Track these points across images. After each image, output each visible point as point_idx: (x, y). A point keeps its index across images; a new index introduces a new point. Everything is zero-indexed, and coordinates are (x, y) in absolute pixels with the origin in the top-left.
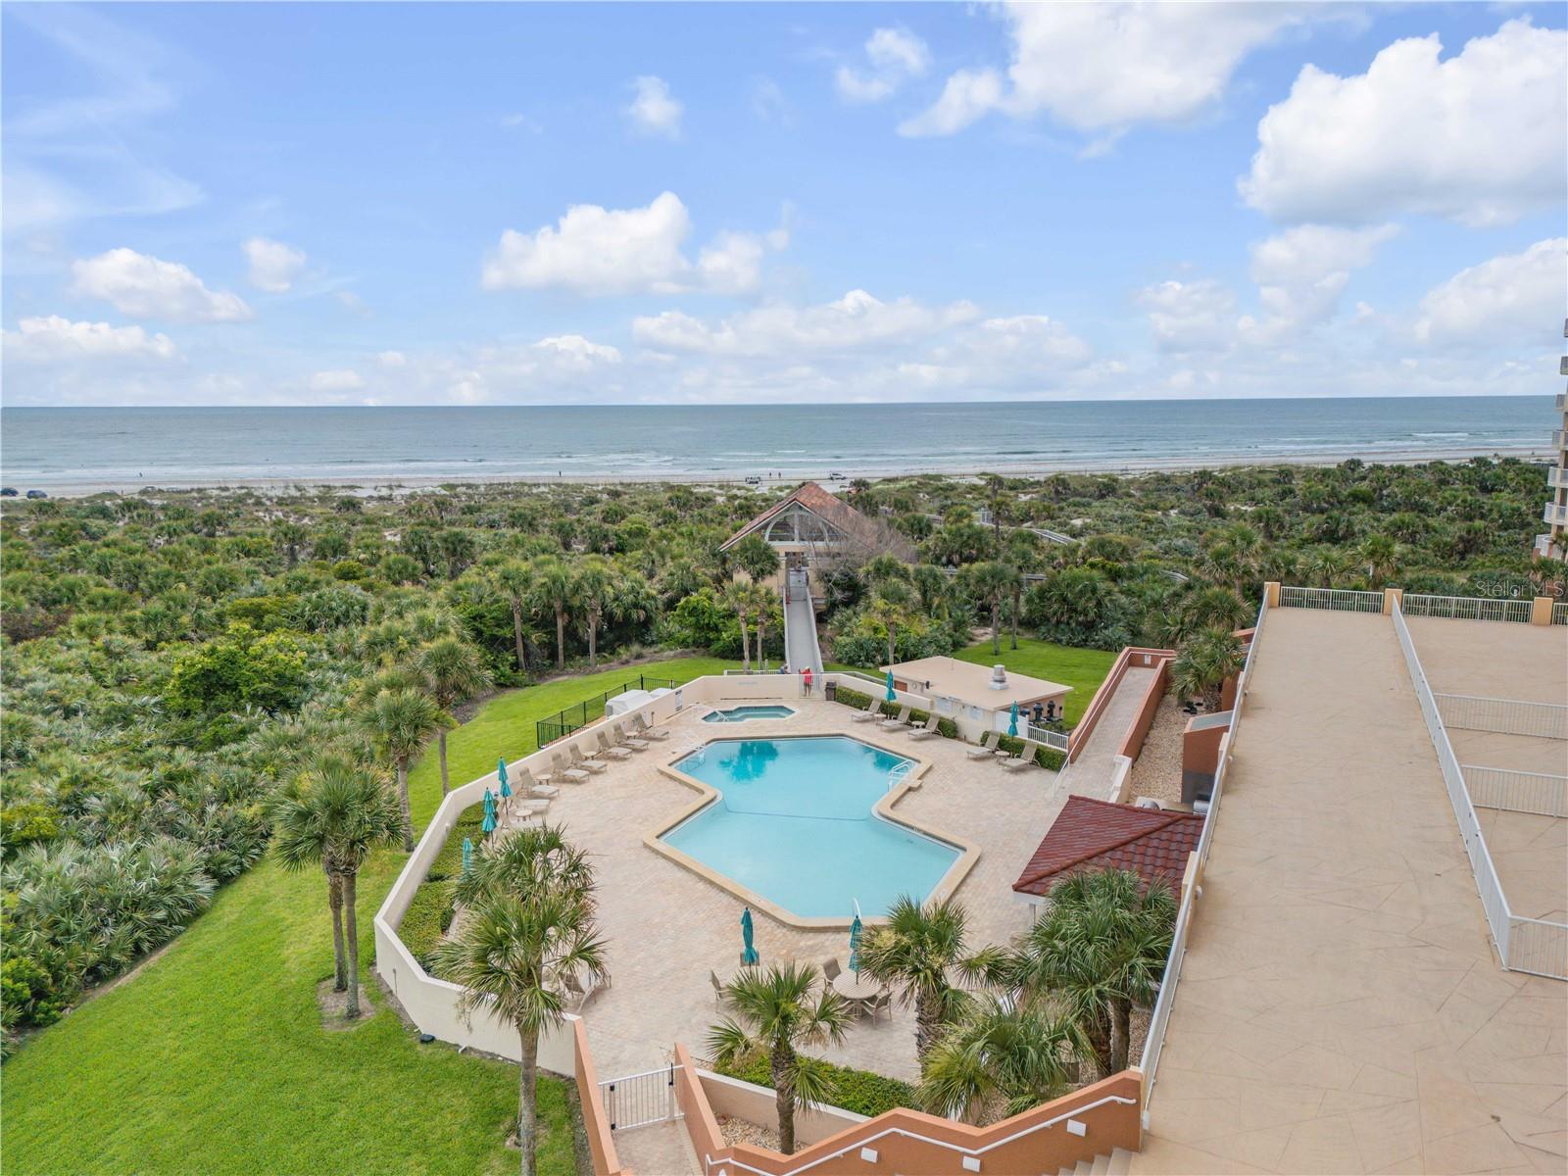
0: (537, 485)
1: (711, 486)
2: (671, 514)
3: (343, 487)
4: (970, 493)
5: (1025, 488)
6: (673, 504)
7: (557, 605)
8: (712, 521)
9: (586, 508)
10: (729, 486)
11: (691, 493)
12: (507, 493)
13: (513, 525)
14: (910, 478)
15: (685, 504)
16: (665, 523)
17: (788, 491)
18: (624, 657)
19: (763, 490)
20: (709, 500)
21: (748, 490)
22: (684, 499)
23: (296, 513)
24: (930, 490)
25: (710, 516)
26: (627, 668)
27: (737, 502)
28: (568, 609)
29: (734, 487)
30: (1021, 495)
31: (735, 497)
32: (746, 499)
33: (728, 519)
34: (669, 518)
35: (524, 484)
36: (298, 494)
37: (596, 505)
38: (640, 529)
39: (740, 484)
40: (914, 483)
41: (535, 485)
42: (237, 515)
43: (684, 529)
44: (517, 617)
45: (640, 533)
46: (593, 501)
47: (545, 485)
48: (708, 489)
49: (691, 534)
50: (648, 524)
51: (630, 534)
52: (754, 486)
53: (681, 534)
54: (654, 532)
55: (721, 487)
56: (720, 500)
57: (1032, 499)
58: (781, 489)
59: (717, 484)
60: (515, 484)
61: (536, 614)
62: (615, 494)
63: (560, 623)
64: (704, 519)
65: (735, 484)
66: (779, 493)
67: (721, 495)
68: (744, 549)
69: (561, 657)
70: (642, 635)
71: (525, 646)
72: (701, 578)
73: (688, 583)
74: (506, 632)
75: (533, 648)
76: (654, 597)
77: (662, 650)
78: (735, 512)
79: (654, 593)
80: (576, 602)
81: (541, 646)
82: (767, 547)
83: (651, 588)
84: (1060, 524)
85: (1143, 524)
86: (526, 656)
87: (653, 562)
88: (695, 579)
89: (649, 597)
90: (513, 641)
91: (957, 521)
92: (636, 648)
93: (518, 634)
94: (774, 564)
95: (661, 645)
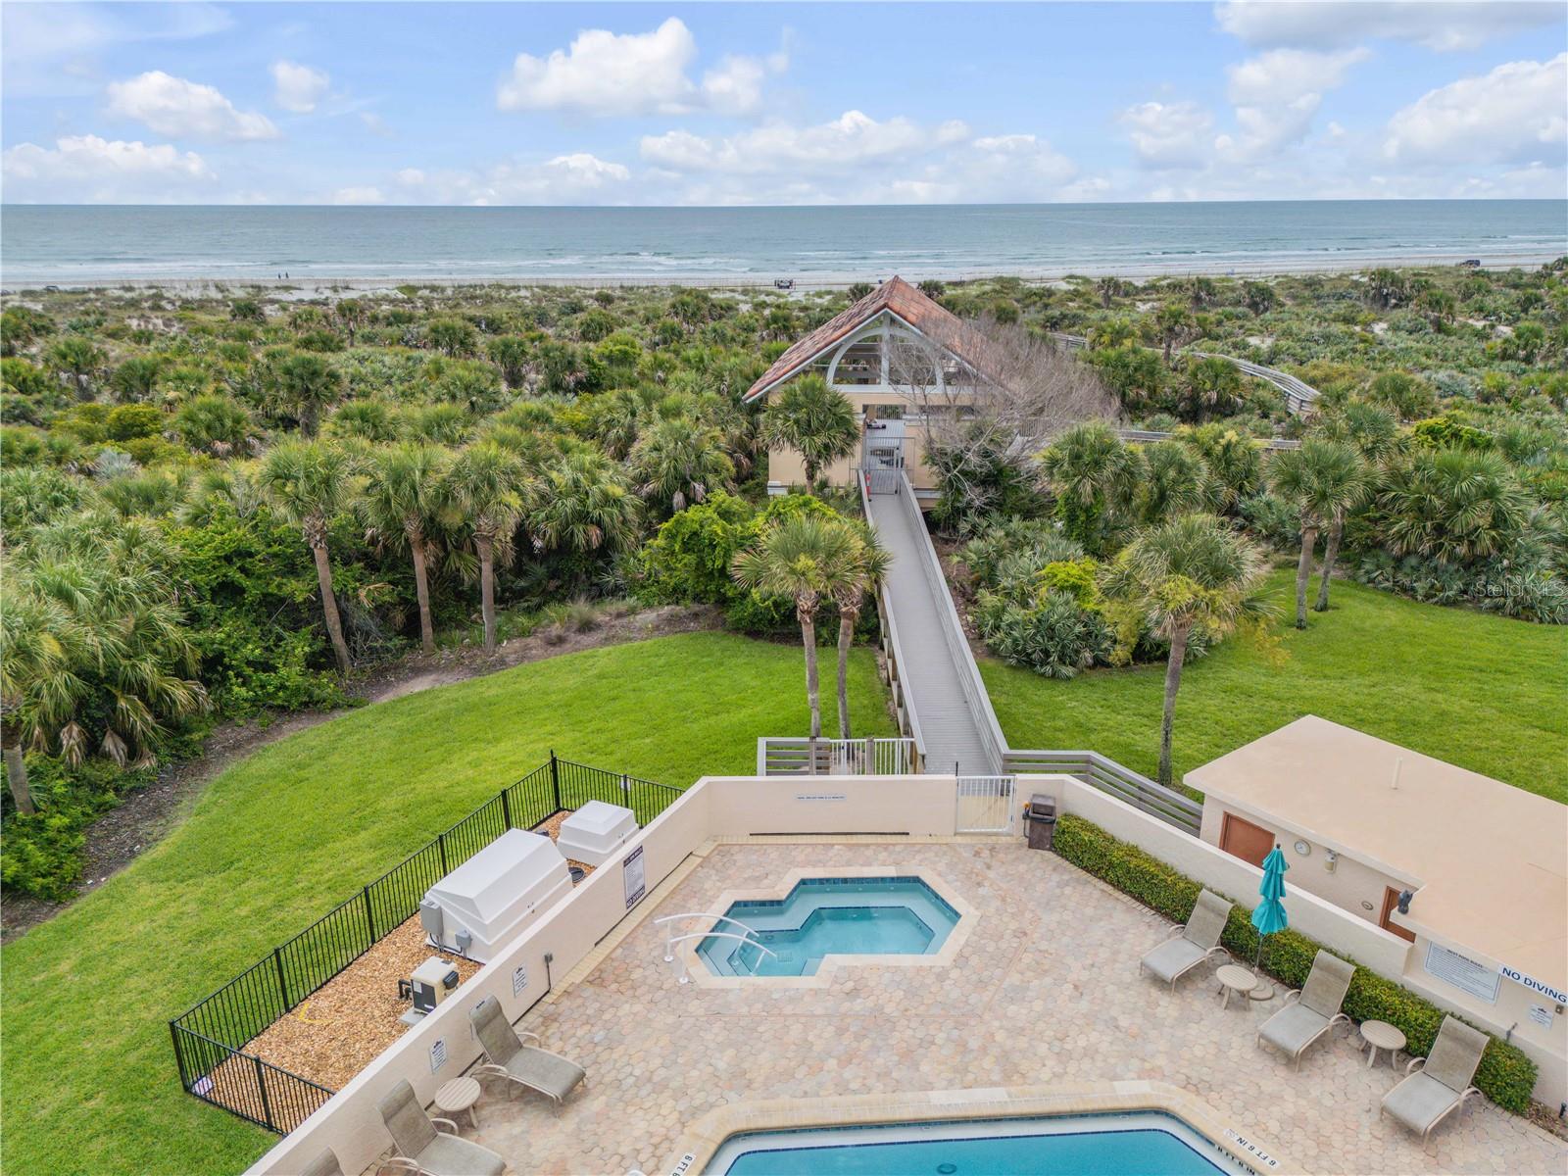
0: (517, 288)
1: (733, 291)
2: (673, 329)
4: (1071, 300)
5: (1137, 294)
6: (677, 314)
7: (413, 527)
8: (733, 339)
9: (565, 318)
10: (755, 292)
11: (705, 299)
12: (474, 297)
14: (981, 282)
15: (694, 314)
16: (665, 342)
17: (829, 297)
19: (797, 296)
20: (729, 308)
21: (779, 296)
22: (695, 307)
23: (181, 320)
24: (1019, 296)
25: (729, 333)
27: (767, 312)
29: (761, 292)
30: (1138, 304)
31: (764, 305)
32: (778, 307)
33: (756, 337)
34: (670, 336)
35: (500, 287)
37: (579, 315)
38: (625, 353)
39: (769, 289)
40: (987, 288)
41: (514, 288)
43: (691, 353)
45: (625, 360)
46: (576, 309)
47: (526, 287)
48: (728, 295)
49: (702, 360)
50: (638, 342)
51: (610, 358)
52: (785, 292)
53: (687, 360)
54: (647, 357)
55: (745, 292)
56: (745, 308)
57: (1153, 308)
58: (820, 295)
59: (740, 289)
61: (374, 541)
62: (606, 299)
64: (721, 338)
65: (762, 288)
66: (818, 301)
67: (746, 303)
68: (791, 405)
69: (427, 630)
70: (599, 571)
71: (343, 616)
72: (712, 455)
73: (686, 467)
74: (297, 589)
75: (359, 618)
76: (617, 502)
77: (633, 611)
78: (767, 326)
79: (618, 491)
80: (452, 519)
81: (381, 611)
82: (838, 401)
83: (614, 482)
84: (1235, 346)
85: (1360, 346)
86: (348, 633)
87: (633, 414)
88: (698, 457)
89: (608, 500)
90: (316, 606)
91: (1112, 344)
92: (580, 608)
93: (325, 591)
94: (849, 434)
95: (631, 601)
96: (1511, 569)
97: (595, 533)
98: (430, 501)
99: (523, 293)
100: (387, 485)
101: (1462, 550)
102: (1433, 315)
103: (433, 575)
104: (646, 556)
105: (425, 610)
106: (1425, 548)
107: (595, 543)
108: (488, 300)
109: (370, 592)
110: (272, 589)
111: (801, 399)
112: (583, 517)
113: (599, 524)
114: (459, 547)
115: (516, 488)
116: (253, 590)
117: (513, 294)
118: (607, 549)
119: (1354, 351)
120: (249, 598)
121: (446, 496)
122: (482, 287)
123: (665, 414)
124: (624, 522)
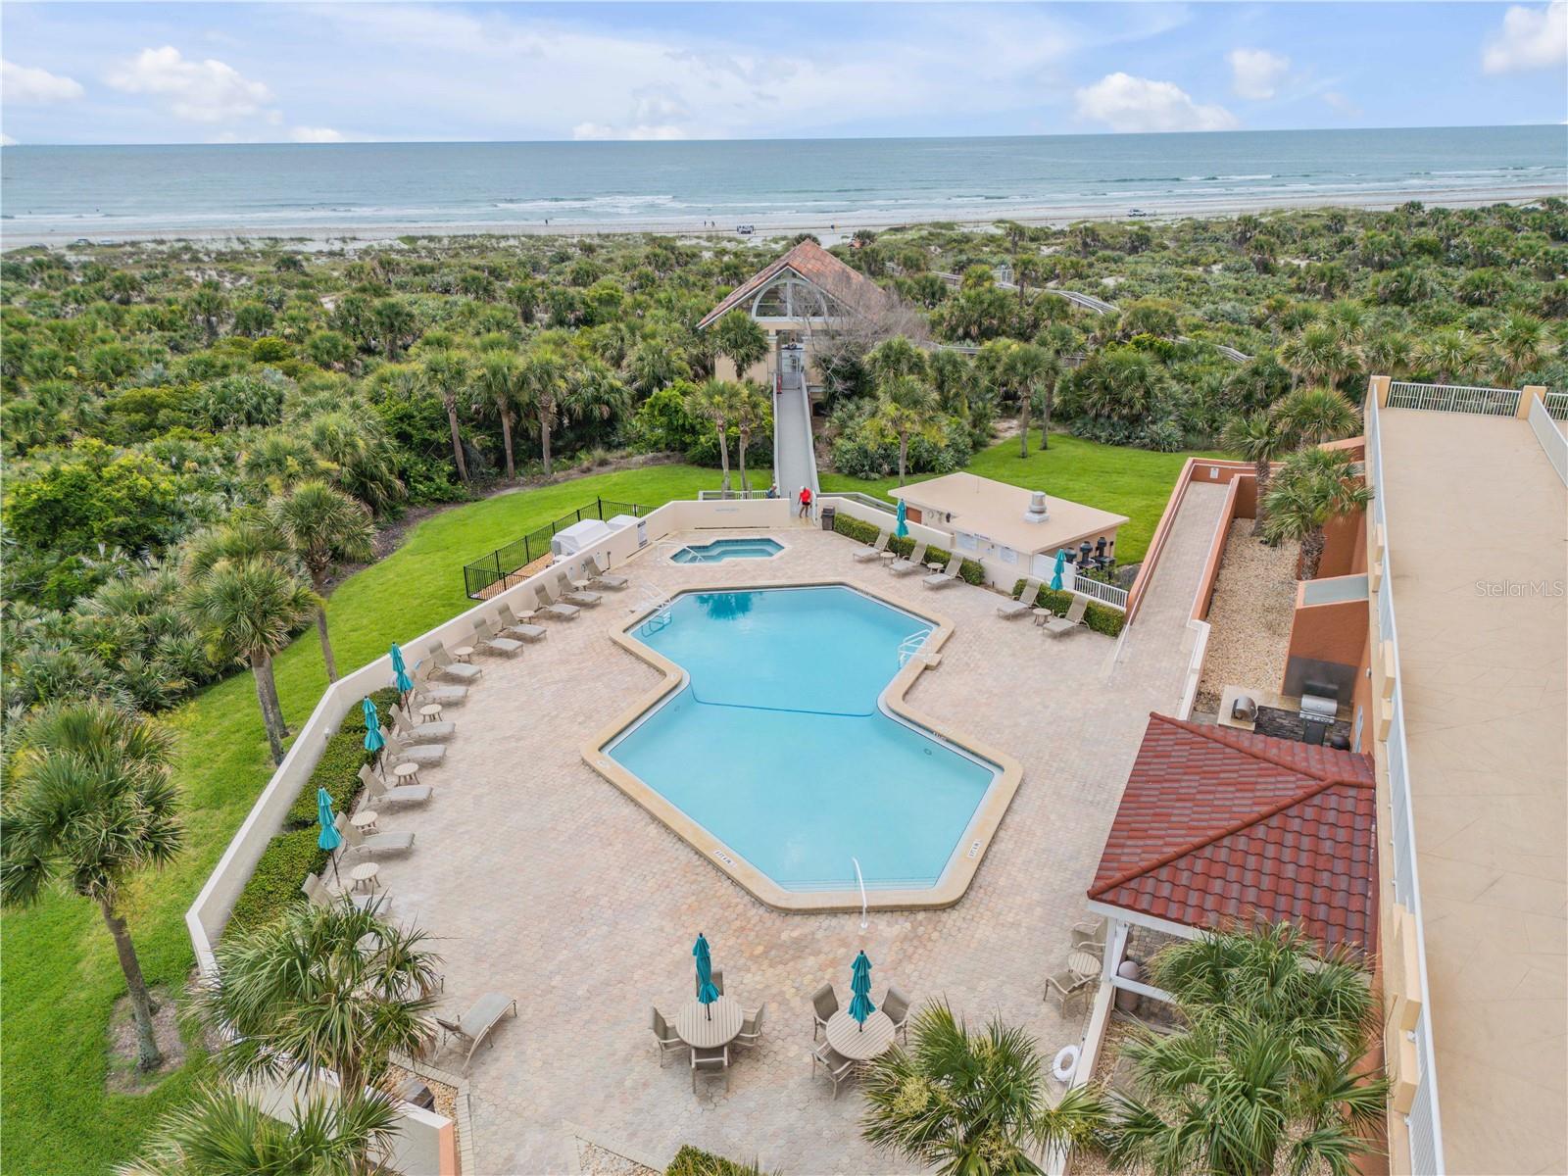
0: (506, 237)
1: (697, 238)
2: (648, 276)
3: (292, 239)
4: (986, 246)
5: (1047, 238)
6: (650, 264)
7: (501, 402)
8: (694, 284)
9: (556, 267)
10: (716, 239)
11: (673, 249)
12: (471, 247)
13: (466, 291)
14: (920, 227)
15: (664, 263)
16: (641, 286)
18: (586, 464)
19: (755, 241)
20: (694, 255)
21: (740, 242)
22: (667, 255)
23: (231, 272)
24: (941, 242)
25: (691, 279)
26: (589, 478)
27: (726, 259)
28: (514, 406)
29: (722, 239)
30: (1043, 248)
31: (724, 252)
32: (736, 254)
33: (712, 281)
34: (645, 283)
35: (491, 236)
36: (241, 248)
37: (567, 263)
38: (612, 296)
40: (924, 233)
41: (503, 237)
42: (165, 275)
43: (662, 296)
44: (452, 417)
45: (611, 300)
46: (563, 258)
47: (514, 237)
48: (694, 242)
49: (670, 301)
50: (621, 287)
51: (600, 300)
52: (747, 237)
53: (659, 301)
54: (628, 299)
55: (707, 240)
56: (707, 255)
57: (1056, 252)
58: (774, 241)
59: (704, 235)
60: (481, 236)
61: (477, 412)
62: (589, 249)
63: (506, 423)
64: (685, 283)
65: (724, 235)
66: (772, 246)
67: (707, 249)
68: (725, 330)
69: (510, 464)
70: (608, 435)
71: (465, 452)
72: (676, 364)
73: (661, 371)
74: (440, 436)
75: (476, 455)
76: (618, 390)
77: (630, 455)
78: (721, 273)
79: (619, 384)
80: (524, 398)
81: (485, 451)
82: (754, 327)
83: (615, 378)
84: (1090, 285)
85: (1184, 284)
86: (468, 464)
87: (622, 340)
88: (668, 364)
89: (613, 389)
90: (450, 447)
91: (976, 285)
92: (599, 453)
93: (455, 438)
94: (761, 347)
95: (629, 449)
96: (1153, 422)
97: (606, 410)
98: (515, 384)
99: (512, 242)
100: (489, 376)
101: (1125, 411)
102: (1257, 257)
103: (514, 430)
104: (636, 424)
105: (509, 452)
106: (1106, 411)
107: (606, 415)
108: (483, 250)
109: (477, 440)
110: (426, 436)
111: (731, 325)
112: (598, 400)
113: (608, 403)
114: (527, 416)
115: (562, 377)
116: (417, 438)
117: (503, 244)
118: (612, 421)
119: (1178, 288)
120: (415, 440)
121: (523, 382)
122: (475, 237)
123: (644, 338)
124: (623, 403)
